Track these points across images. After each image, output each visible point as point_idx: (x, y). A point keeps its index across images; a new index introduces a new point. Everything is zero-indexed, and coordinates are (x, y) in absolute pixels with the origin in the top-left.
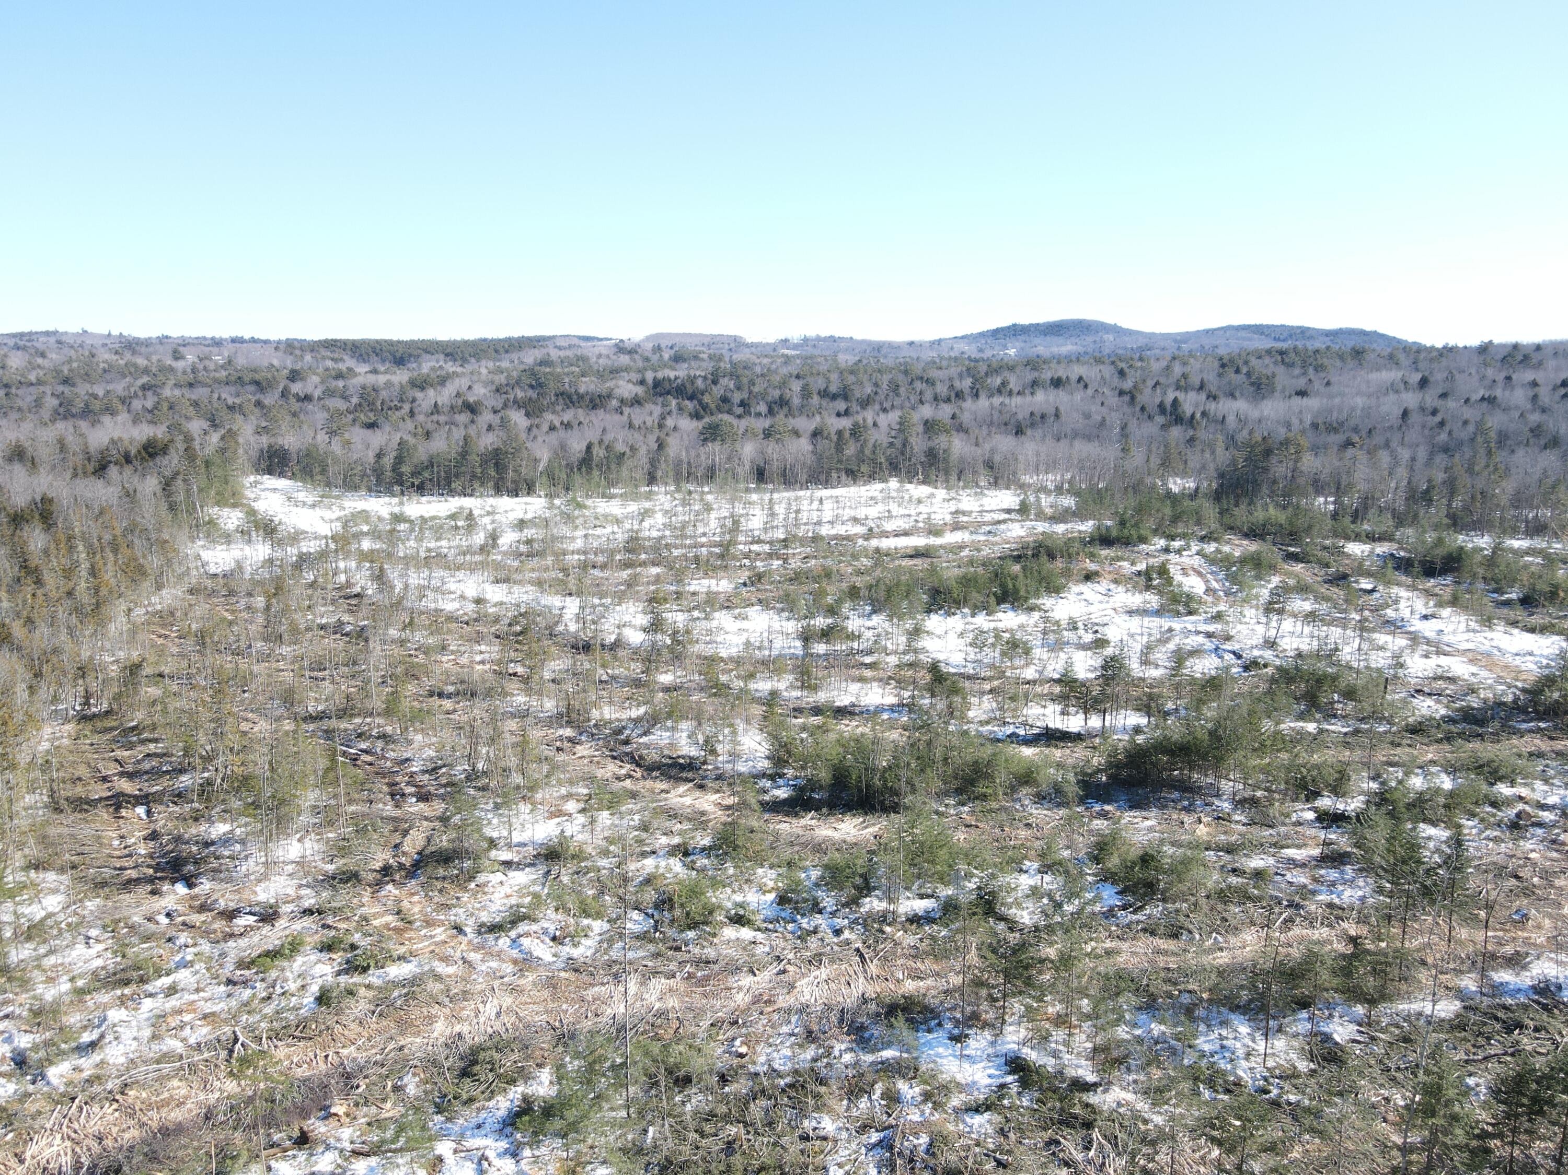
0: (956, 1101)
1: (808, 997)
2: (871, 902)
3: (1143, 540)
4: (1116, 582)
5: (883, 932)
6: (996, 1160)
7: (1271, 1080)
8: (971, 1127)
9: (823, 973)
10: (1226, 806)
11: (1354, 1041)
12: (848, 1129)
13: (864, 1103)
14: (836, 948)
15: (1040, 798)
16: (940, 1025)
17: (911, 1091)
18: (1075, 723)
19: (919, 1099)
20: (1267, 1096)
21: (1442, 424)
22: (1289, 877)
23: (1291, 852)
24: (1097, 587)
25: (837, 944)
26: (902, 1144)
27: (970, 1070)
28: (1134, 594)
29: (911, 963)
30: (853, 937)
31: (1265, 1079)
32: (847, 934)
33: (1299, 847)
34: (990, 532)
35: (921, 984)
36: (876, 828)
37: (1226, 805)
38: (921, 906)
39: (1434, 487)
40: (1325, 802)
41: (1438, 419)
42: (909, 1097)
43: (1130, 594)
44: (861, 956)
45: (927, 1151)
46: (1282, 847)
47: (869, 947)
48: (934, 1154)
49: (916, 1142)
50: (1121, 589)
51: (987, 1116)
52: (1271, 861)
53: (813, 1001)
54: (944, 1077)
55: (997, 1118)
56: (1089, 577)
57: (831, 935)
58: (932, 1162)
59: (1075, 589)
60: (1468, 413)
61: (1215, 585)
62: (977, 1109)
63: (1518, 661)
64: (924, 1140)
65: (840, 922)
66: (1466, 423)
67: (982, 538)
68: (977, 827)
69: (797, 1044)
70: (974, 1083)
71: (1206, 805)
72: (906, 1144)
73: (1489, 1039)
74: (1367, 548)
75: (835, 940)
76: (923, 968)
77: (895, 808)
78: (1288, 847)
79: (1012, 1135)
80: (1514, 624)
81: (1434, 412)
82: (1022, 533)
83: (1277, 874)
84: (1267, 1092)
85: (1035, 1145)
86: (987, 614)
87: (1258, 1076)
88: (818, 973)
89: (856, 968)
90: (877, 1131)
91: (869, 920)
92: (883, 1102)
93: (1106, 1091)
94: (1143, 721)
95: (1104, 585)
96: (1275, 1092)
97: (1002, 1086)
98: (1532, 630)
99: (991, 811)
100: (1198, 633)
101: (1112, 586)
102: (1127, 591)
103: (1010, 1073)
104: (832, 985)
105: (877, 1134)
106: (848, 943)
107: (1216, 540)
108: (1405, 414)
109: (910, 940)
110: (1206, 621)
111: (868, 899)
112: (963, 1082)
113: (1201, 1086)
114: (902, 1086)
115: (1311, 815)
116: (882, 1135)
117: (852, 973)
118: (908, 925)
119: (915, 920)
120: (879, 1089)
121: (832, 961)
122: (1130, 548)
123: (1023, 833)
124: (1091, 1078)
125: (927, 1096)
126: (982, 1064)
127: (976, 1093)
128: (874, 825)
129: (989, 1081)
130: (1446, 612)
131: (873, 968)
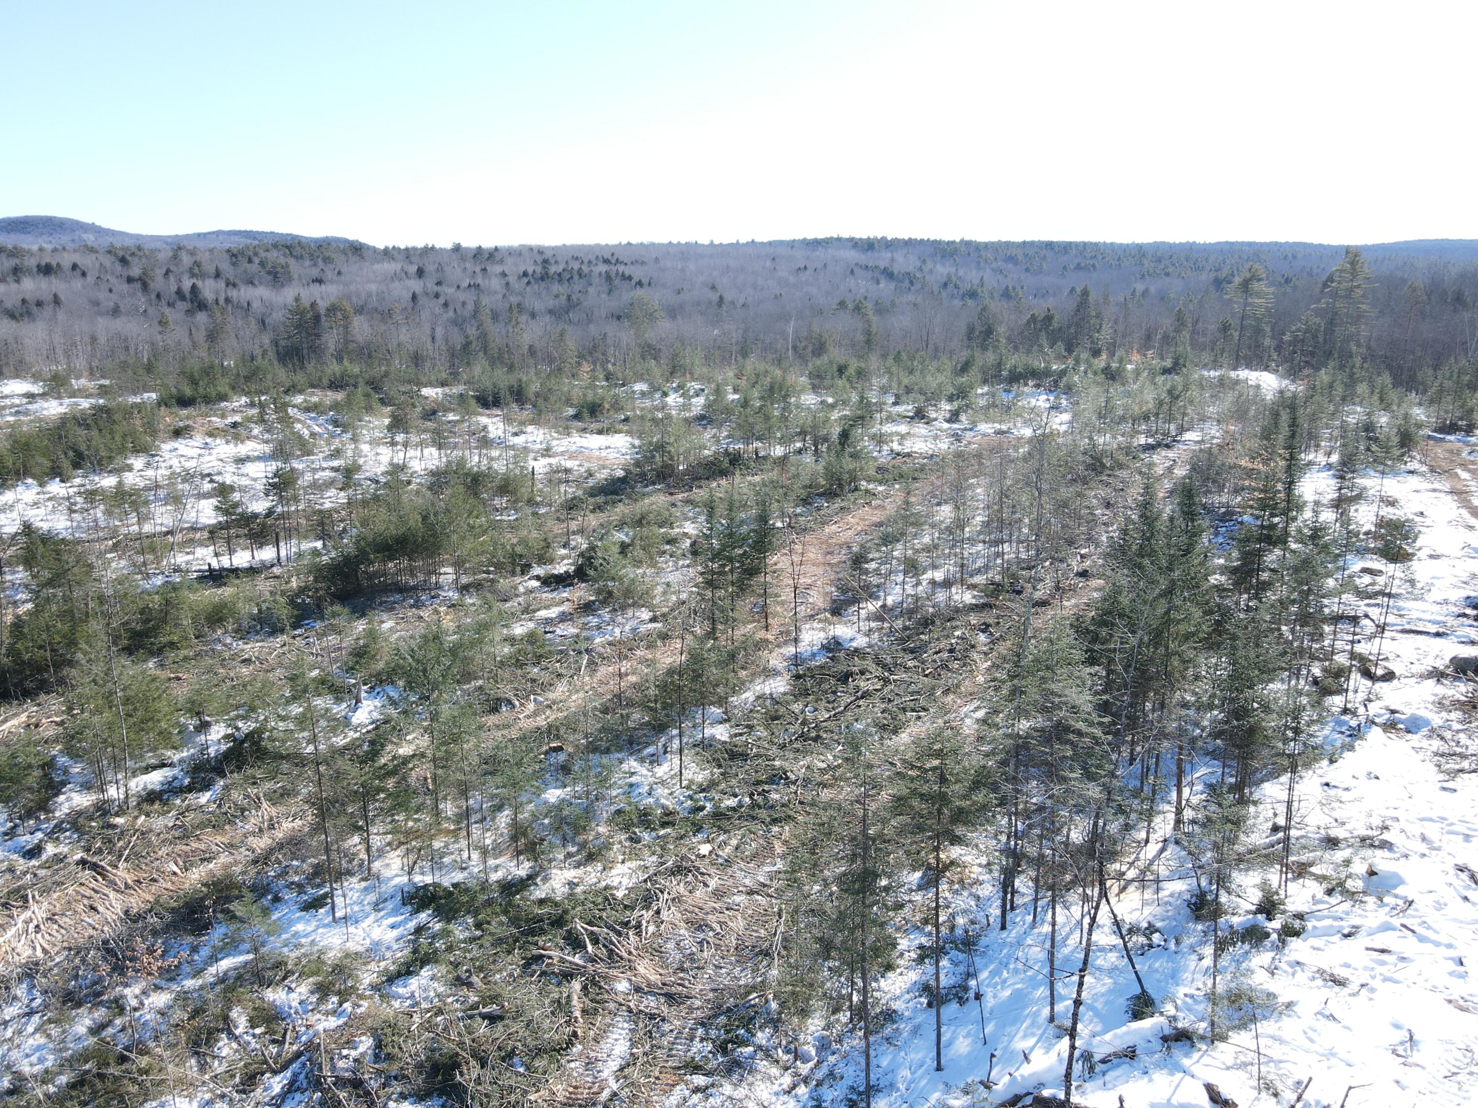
0: (367, 977)
1: (29, 952)
2: (69, 799)
3: (223, 398)
4: (211, 434)
5: (114, 827)
6: (484, 1017)
7: (697, 796)
8: (413, 995)
9: (38, 911)
10: (453, 595)
11: (736, 735)
12: (223, 1096)
13: (225, 1047)
14: (42, 873)
15: (243, 634)
16: (277, 899)
17: (293, 995)
18: (242, 559)
19: (314, 999)
20: (705, 812)
21: (446, 305)
22: (559, 632)
23: (543, 614)
24: (191, 443)
25: (39, 867)
26: (333, 1068)
27: (360, 932)
28: (236, 445)
29: (181, 847)
30: (63, 849)
31: (691, 798)
32: (50, 850)
33: (547, 607)
34: (18, 413)
35: (211, 866)
36: (23, 717)
37: (451, 594)
38: (155, 779)
39: (471, 343)
40: (538, 571)
41: (441, 300)
42: (295, 1004)
43: (232, 445)
44: (94, 867)
45: (377, 1058)
46: (534, 611)
47: (100, 851)
48: (390, 1057)
49: (354, 1054)
50: (218, 441)
51: (426, 972)
52: (531, 625)
53: (39, 953)
54: (332, 956)
55: (441, 969)
56: (178, 433)
57: (21, 861)
58: (394, 1069)
59: (166, 447)
60: (462, 296)
61: (317, 429)
62: (406, 971)
63: (604, 453)
64: (366, 1044)
65: (27, 840)
66: (464, 303)
67: (11, 419)
68: (179, 679)
69: (50, 1021)
70: (378, 944)
71: (433, 597)
72: (341, 1064)
73: (834, 693)
74: (439, 390)
75: (34, 862)
76: (203, 846)
77: (44, 687)
78: (539, 610)
79: (475, 979)
80: (584, 430)
81: (437, 296)
82: (62, 410)
83: (546, 633)
84: (702, 808)
85: (511, 975)
86: (62, 481)
87: (681, 798)
88: (28, 914)
89: (94, 884)
90: (275, 1072)
91: (81, 820)
92: (258, 1031)
93: (546, 879)
94: (319, 544)
95: (199, 439)
96: (709, 806)
97: (419, 930)
98: (600, 432)
99: (186, 658)
100: (324, 469)
101: (209, 440)
102: (227, 442)
103: (417, 911)
104: (64, 921)
105: (278, 1078)
106: (59, 859)
107: (301, 392)
108: (414, 297)
109: (161, 822)
110: (325, 459)
111: (62, 798)
112: (361, 949)
113: (637, 830)
114: (275, 996)
115: (535, 584)
116: (288, 1074)
117: (88, 893)
118: (146, 807)
119: (151, 797)
120: (240, 1018)
121: (46, 891)
122: (210, 406)
123: (245, 670)
124: (523, 870)
125: (323, 991)
126: (372, 918)
127: (388, 954)
128: (15, 715)
129: (395, 933)
130: (530, 429)
131: (123, 873)
